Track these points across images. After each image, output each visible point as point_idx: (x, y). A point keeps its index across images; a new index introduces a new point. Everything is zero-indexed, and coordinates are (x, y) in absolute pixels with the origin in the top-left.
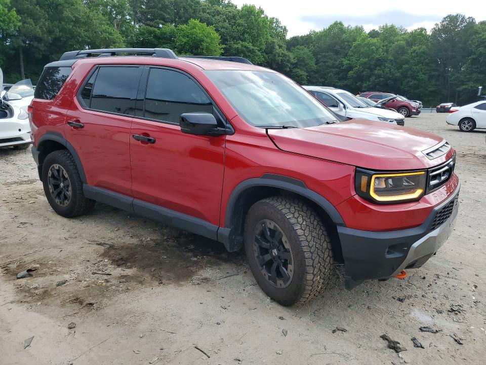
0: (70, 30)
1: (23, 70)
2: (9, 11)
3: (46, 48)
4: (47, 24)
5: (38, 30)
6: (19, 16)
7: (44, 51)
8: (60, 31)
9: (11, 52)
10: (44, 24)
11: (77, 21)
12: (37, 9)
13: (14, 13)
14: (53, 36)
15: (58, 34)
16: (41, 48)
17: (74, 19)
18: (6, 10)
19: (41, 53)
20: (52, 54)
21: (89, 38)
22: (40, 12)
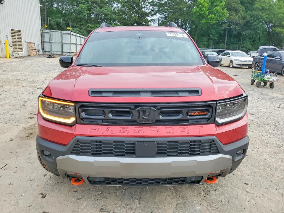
0: (257, 15)
1: (226, 41)
2: (223, 10)
3: (240, 28)
4: (243, 14)
5: (237, 18)
6: (228, 12)
7: (239, 30)
8: (250, 17)
9: (221, 32)
10: (241, 14)
11: (263, 9)
12: (239, 6)
13: (225, 10)
14: (245, 21)
15: (248, 19)
16: (237, 28)
17: (261, 8)
18: (221, 9)
19: (237, 31)
20: (243, 31)
21: (268, 18)
22: (240, 7)
